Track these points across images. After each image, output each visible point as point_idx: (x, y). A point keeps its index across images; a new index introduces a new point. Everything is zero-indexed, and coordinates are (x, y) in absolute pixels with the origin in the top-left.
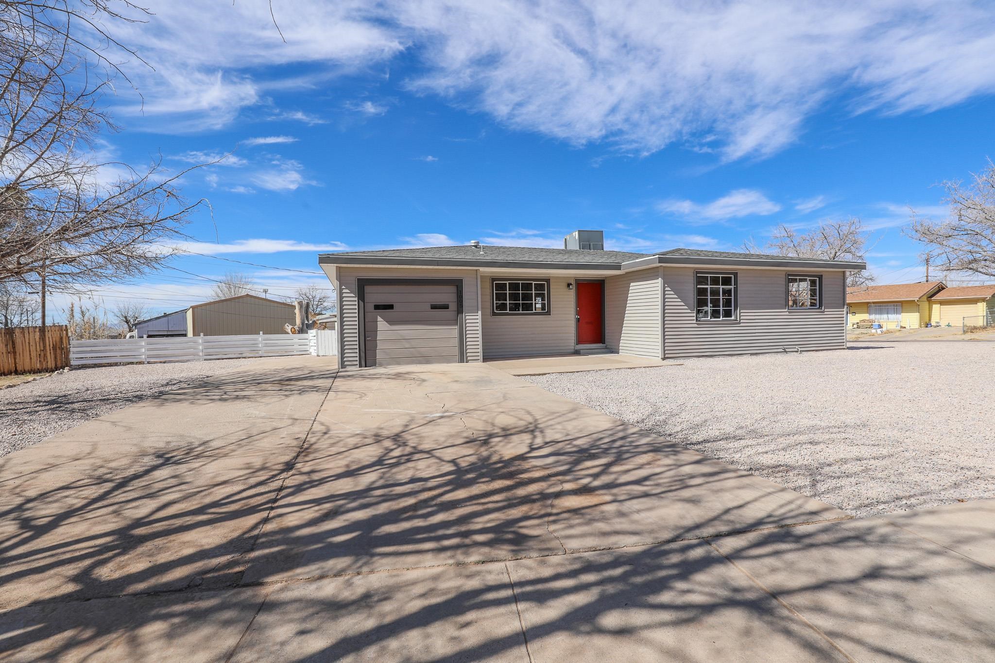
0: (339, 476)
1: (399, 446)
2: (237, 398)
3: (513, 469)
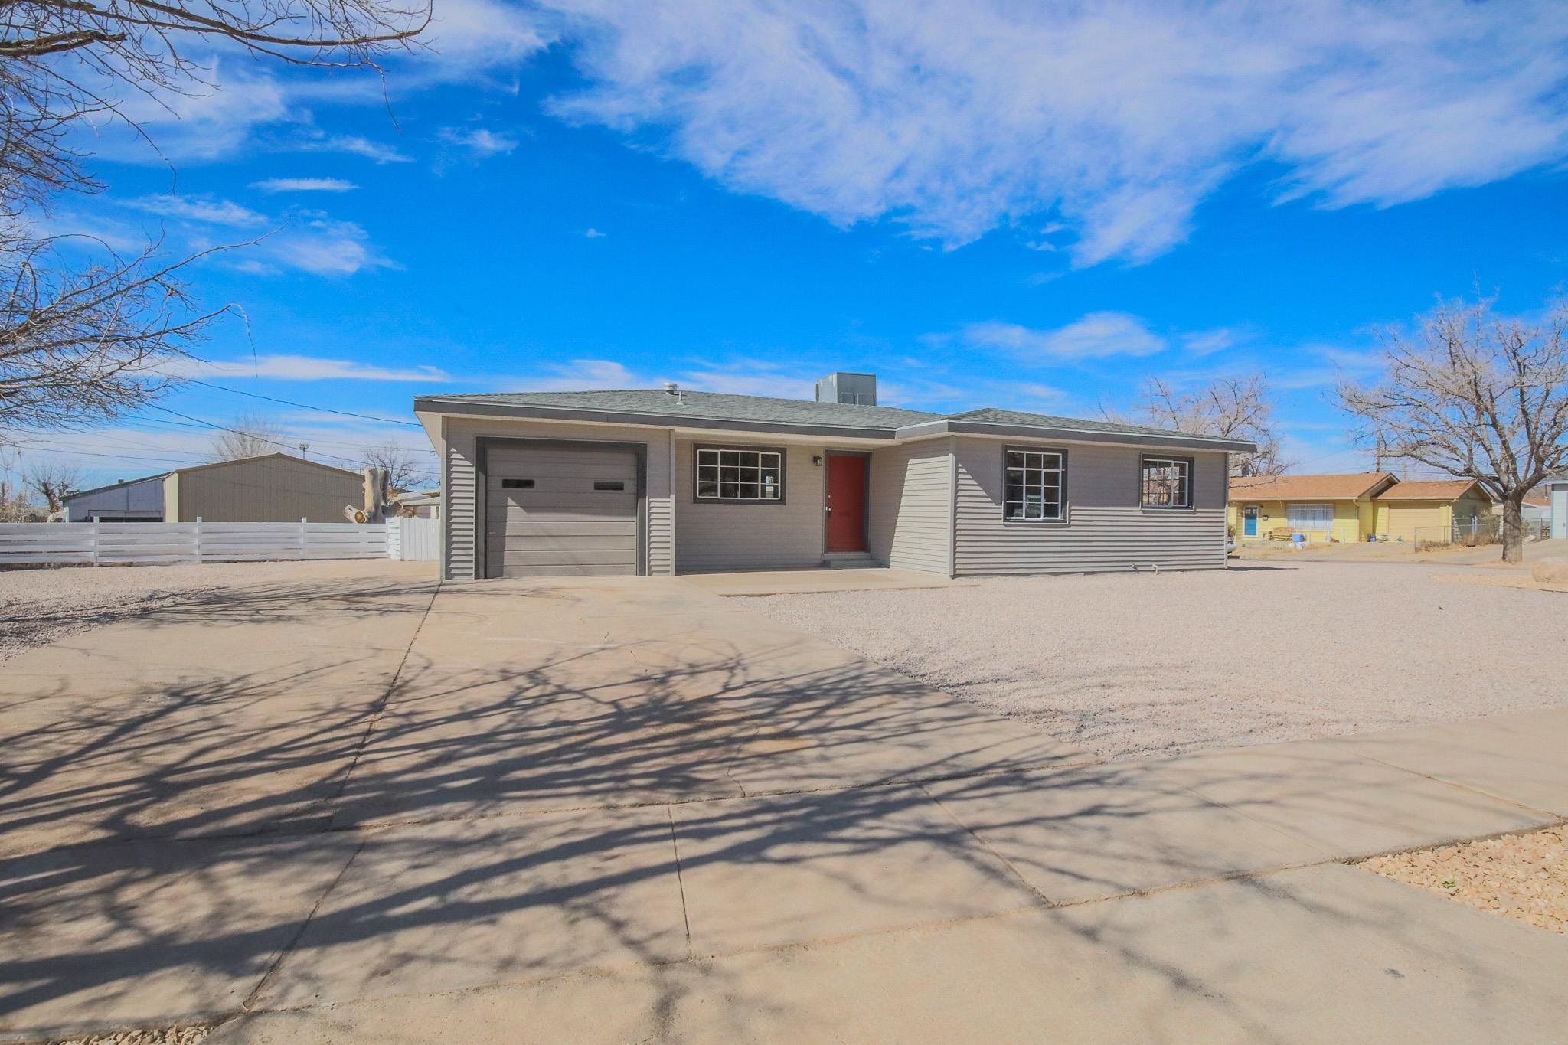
0: (450, 720)
1: (537, 685)
2: (279, 618)
3: (695, 711)
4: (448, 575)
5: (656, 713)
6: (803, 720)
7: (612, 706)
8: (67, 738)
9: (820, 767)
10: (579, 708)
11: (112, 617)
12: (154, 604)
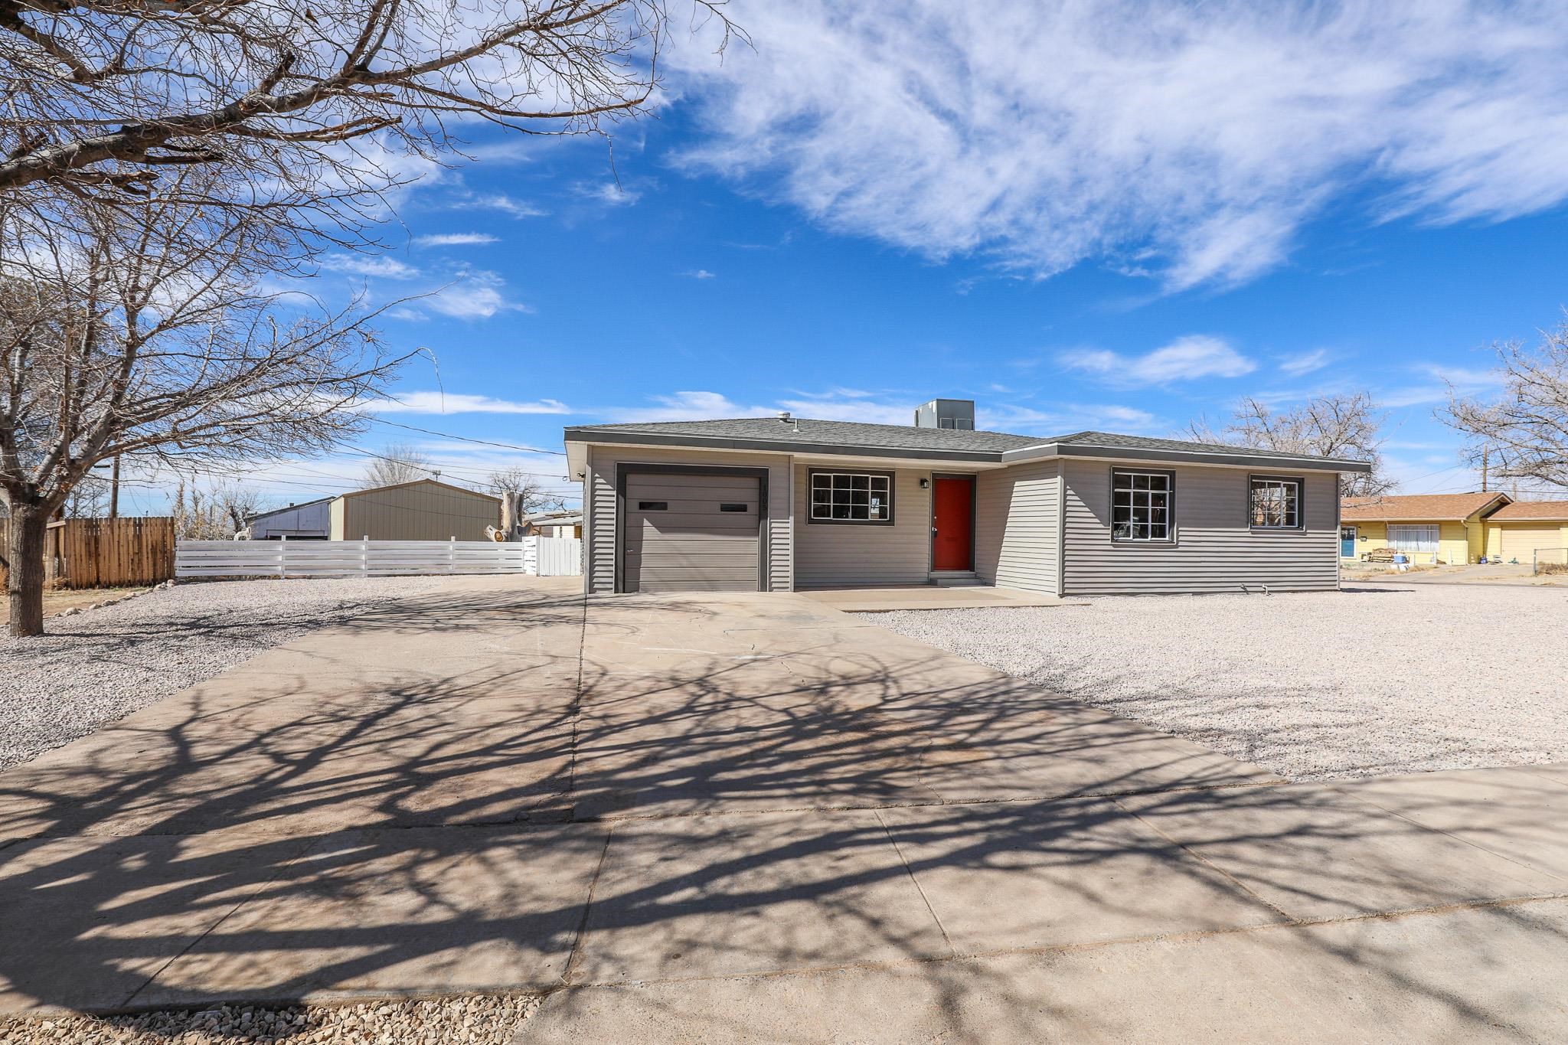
0: (642, 723)
1: (709, 692)
2: (457, 627)
3: (865, 721)
4: (592, 590)
5: (828, 722)
6: (973, 732)
7: (784, 714)
8: (321, 730)
9: (1007, 779)
10: (755, 715)
11: (315, 624)
12: (347, 613)
